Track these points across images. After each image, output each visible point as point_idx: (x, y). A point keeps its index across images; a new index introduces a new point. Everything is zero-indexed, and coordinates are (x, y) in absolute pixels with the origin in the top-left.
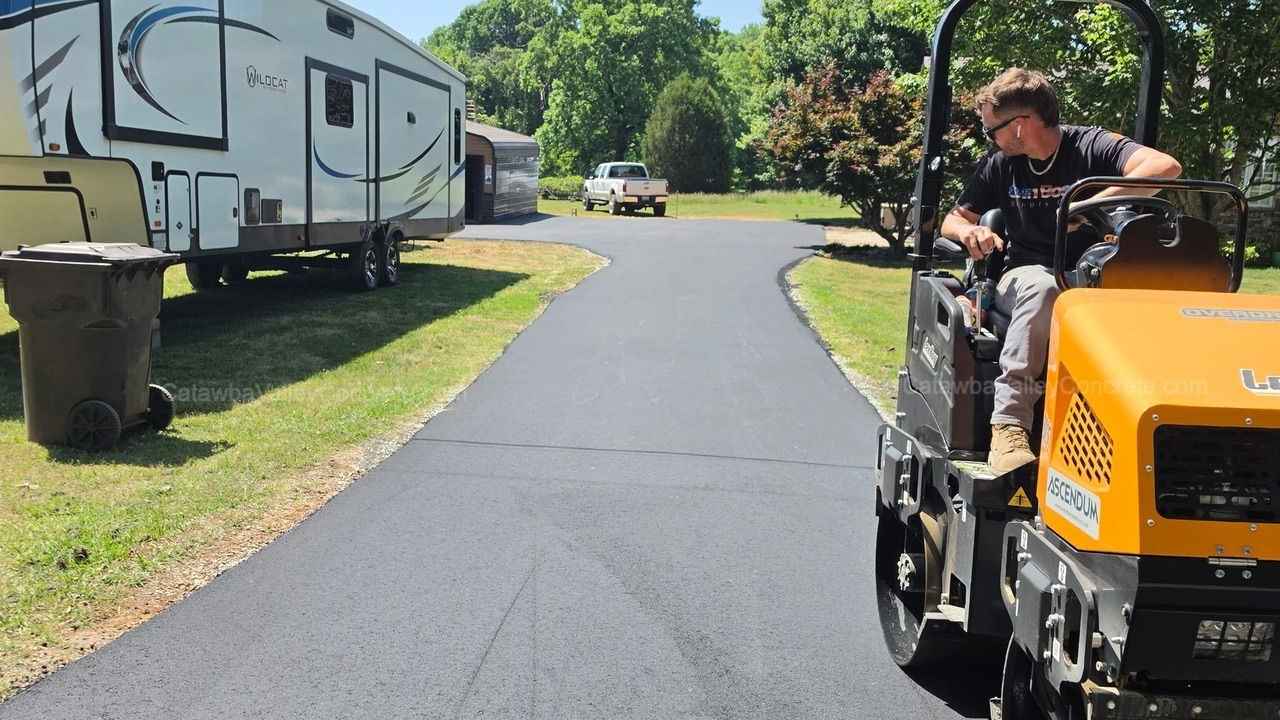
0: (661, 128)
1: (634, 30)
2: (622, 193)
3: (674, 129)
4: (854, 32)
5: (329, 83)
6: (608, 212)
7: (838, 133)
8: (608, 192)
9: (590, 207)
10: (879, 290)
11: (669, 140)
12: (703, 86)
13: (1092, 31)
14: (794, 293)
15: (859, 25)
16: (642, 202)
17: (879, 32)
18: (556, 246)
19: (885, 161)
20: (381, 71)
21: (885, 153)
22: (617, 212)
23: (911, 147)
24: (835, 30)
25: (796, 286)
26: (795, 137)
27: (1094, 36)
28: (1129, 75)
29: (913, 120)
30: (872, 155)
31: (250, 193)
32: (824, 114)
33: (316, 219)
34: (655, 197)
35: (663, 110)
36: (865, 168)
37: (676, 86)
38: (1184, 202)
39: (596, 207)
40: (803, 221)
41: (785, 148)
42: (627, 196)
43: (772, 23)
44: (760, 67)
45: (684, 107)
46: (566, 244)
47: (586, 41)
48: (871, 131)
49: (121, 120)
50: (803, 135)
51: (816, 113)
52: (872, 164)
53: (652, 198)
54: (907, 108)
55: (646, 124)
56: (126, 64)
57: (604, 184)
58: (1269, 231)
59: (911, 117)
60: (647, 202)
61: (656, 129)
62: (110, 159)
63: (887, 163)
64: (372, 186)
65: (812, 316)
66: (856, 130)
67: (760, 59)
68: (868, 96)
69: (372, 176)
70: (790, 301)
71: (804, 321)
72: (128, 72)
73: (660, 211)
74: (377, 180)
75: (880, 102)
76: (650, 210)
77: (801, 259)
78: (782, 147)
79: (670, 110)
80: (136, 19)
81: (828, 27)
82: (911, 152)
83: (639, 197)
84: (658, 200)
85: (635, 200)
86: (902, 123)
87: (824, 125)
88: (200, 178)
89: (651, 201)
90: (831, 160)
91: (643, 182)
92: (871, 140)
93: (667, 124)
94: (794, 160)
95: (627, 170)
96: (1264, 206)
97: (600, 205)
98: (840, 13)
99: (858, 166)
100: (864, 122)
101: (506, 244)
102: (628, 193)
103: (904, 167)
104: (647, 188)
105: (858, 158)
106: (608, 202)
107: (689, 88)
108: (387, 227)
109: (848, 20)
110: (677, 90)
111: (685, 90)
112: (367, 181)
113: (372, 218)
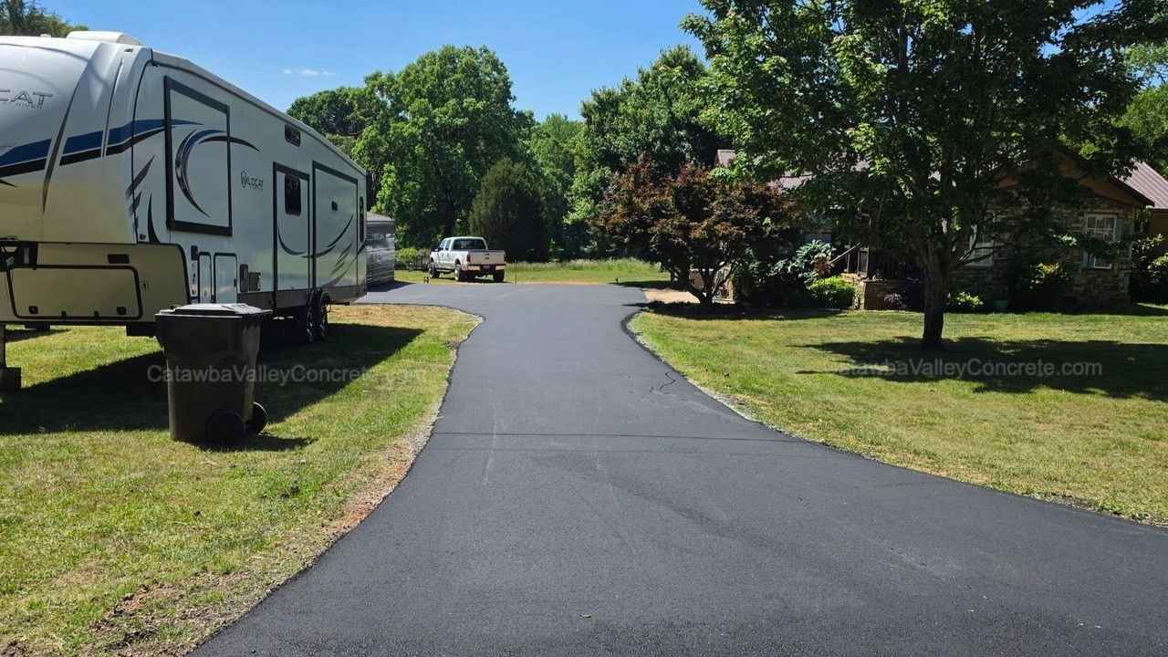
0: (486, 205)
1: (459, 122)
2: (466, 263)
3: (498, 208)
4: (658, 128)
5: (287, 181)
6: (454, 279)
7: (657, 212)
8: (453, 262)
9: (436, 274)
10: (701, 335)
11: (494, 218)
12: (522, 169)
13: (857, 143)
14: (639, 338)
15: (664, 122)
16: (485, 270)
17: (679, 129)
18: (430, 308)
19: (696, 234)
20: (316, 170)
21: (696, 228)
22: (461, 279)
23: (716, 223)
24: (643, 127)
25: (639, 334)
26: (623, 216)
27: (859, 146)
28: (884, 173)
29: (716, 202)
30: (685, 229)
31: (243, 268)
32: (645, 198)
33: (280, 288)
34: (495, 265)
35: (487, 190)
36: (680, 240)
37: (499, 170)
38: (926, 263)
39: (441, 275)
40: (621, 284)
41: (615, 224)
42: (470, 265)
43: (589, 122)
44: (581, 157)
45: (506, 188)
46: (437, 306)
47: (414, 130)
48: (683, 211)
49: (178, 216)
50: (629, 215)
51: (638, 196)
52: (686, 238)
53: (493, 266)
54: (710, 193)
55: (473, 204)
56: (179, 175)
57: (448, 255)
58: (990, 284)
59: (713, 200)
60: (488, 270)
61: (481, 207)
62: (170, 244)
63: (697, 236)
64: (311, 260)
65: (661, 355)
66: (671, 210)
67: (582, 151)
68: (679, 182)
69: (311, 253)
70: (638, 343)
71: (657, 358)
72: (181, 180)
73: (499, 277)
74: (314, 257)
75: (688, 189)
76: (490, 277)
77: (633, 314)
78: (613, 224)
79: (493, 191)
80: (184, 142)
81: (637, 124)
82: (716, 227)
83: (481, 266)
84: (498, 268)
85: (478, 268)
86: (707, 204)
87: (646, 207)
88: (217, 257)
89: (491, 270)
90: (653, 234)
91: (482, 253)
92: (684, 218)
93: (491, 203)
94: (623, 234)
95: (468, 243)
96: (987, 265)
97: (445, 273)
98: (646, 113)
99: (675, 238)
100: (677, 203)
101: (386, 307)
102: (472, 262)
103: (711, 237)
104: (488, 258)
105: (674, 232)
106: (453, 271)
107: (510, 172)
108: (321, 291)
109: (653, 119)
110: (499, 173)
111: (506, 173)
112: (308, 257)
113: (311, 287)
